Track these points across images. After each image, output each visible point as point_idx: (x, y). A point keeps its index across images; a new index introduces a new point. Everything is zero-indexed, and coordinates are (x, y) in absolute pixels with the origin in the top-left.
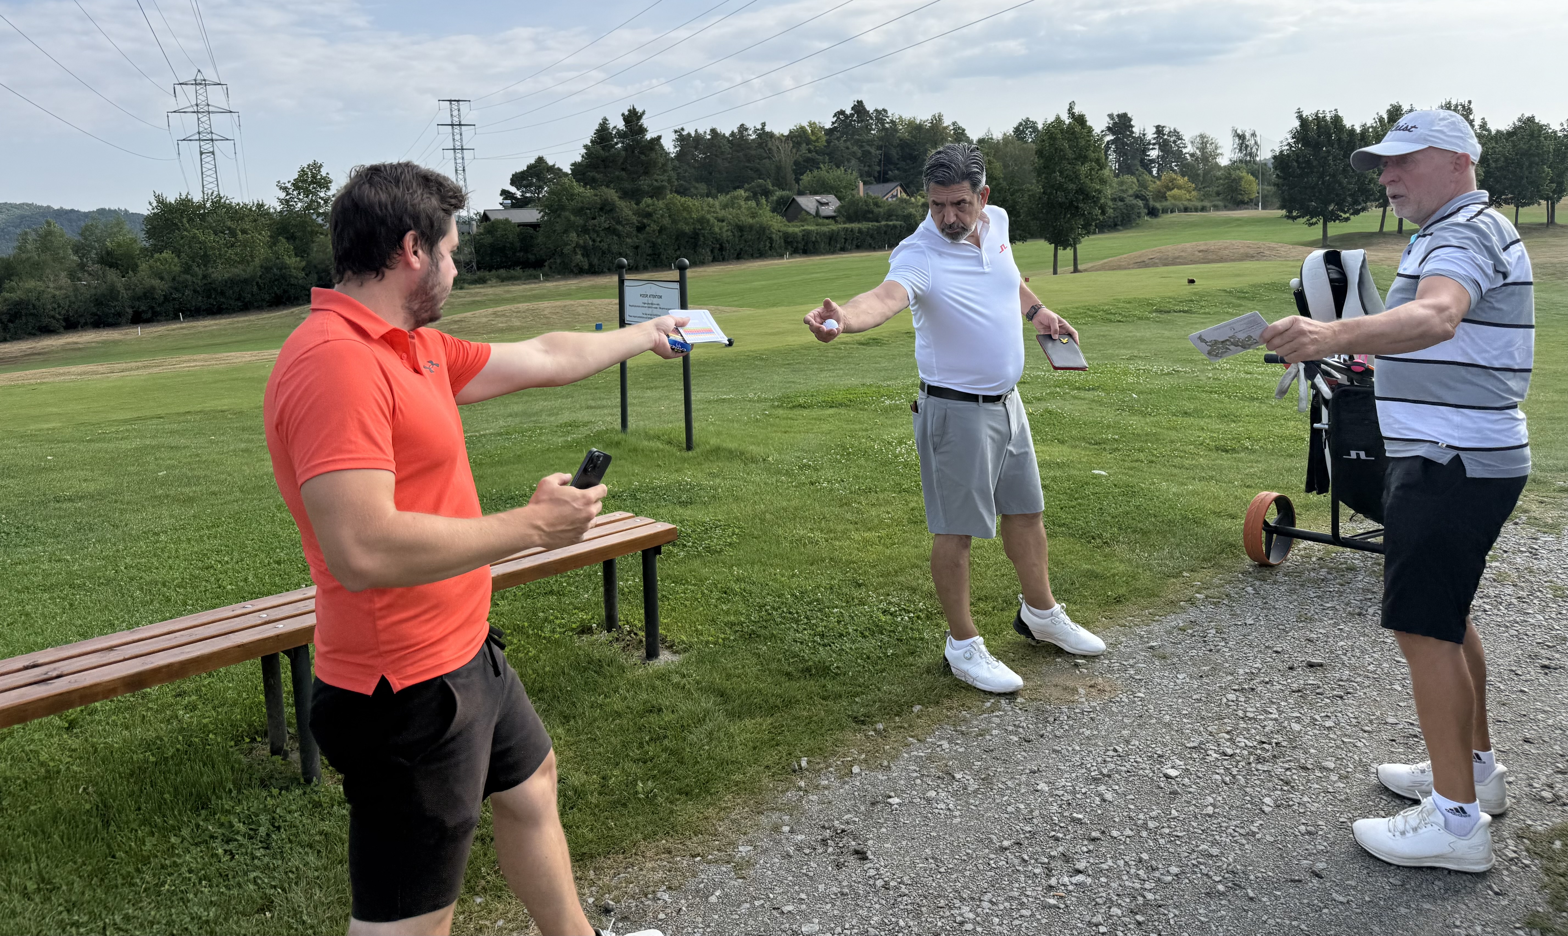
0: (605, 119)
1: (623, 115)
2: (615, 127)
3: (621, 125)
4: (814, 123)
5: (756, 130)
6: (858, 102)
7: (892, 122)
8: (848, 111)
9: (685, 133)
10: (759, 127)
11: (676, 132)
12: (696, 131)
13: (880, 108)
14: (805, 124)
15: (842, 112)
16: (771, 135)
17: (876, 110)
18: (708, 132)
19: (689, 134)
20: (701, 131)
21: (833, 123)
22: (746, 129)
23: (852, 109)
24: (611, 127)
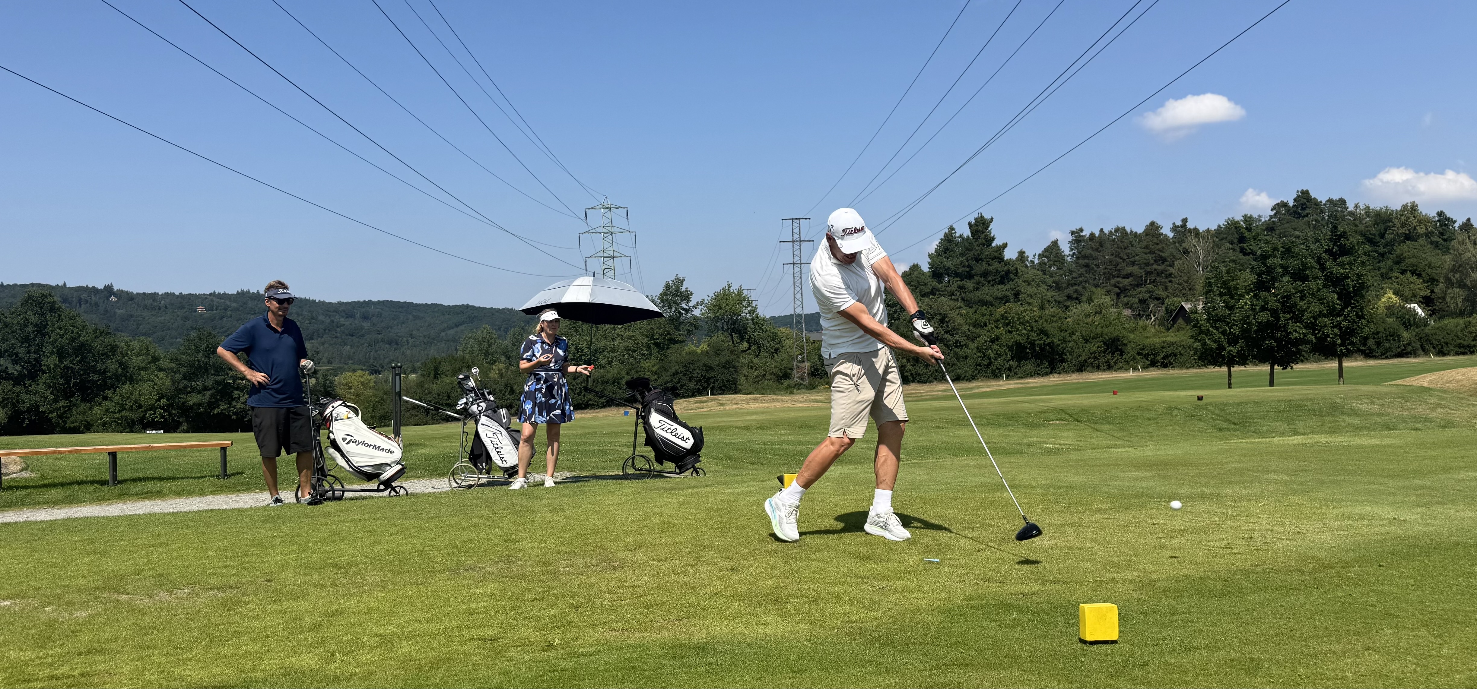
0: (952, 229)
1: (970, 224)
2: (961, 236)
3: (967, 233)
4: (1251, 217)
5: (1175, 228)
6: (1303, 192)
7: (1351, 213)
8: (1291, 204)
9: (1086, 233)
10: (1179, 223)
11: (1073, 233)
12: (1102, 230)
13: (1335, 197)
14: (1239, 218)
15: (1284, 205)
16: (1196, 232)
17: (1330, 201)
18: (1113, 231)
19: (1092, 235)
20: (1106, 231)
21: (1271, 217)
22: (1158, 228)
23: (1295, 200)
24: (957, 235)
